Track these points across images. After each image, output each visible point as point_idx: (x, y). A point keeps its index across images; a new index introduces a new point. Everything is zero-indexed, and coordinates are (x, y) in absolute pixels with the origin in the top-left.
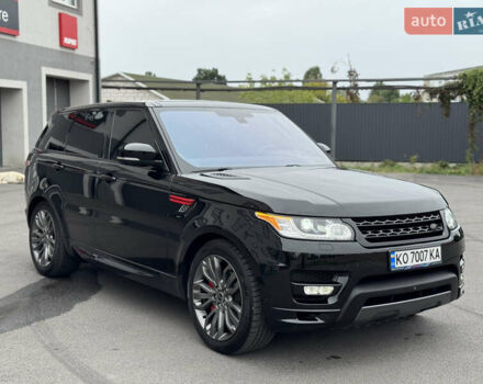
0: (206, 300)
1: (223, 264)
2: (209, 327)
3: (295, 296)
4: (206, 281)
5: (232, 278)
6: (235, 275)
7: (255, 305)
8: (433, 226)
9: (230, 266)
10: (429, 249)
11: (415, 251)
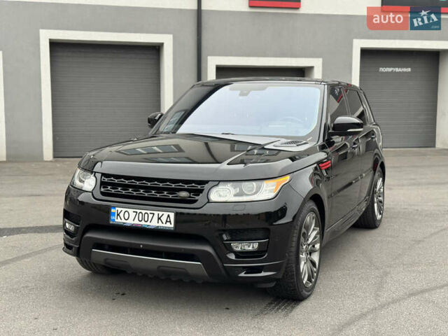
8: (184, 194)
10: (156, 213)
11: (138, 211)
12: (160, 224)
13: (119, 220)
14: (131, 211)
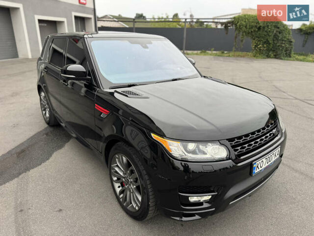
0: (119, 179)
1: (129, 164)
2: (122, 195)
3: (182, 204)
5: (135, 176)
7: (151, 201)
9: (133, 167)
10: (275, 152)
11: (267, 157)
12: (276, 158)
13: (258, 170)
14: (264, 159)
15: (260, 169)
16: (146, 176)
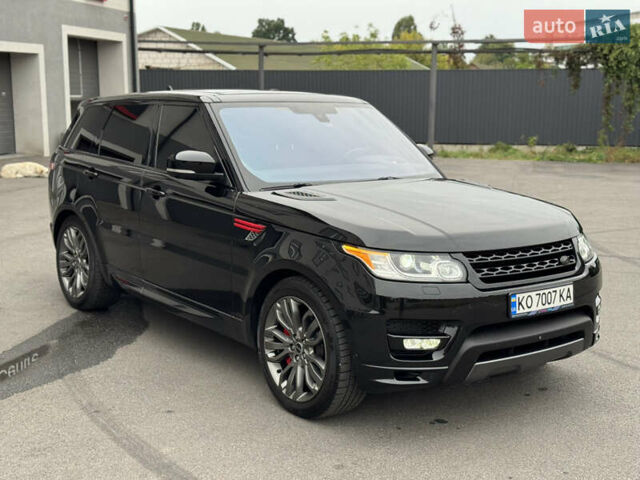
0: (281, 351)
1: (302, 309)
2: (284, 384)
3: (392, 351)
4: (280, 328)
5: (313, 327)
6: (317, 323)
7: (343, 360)
8: (564, 258)
9: (311, 312)
10: (558, 289)
11: (541, 292)
12: (563, 303)
13: (522, 311)
14: (533, 294)
15: (527, 310)
16: (334, 319)
